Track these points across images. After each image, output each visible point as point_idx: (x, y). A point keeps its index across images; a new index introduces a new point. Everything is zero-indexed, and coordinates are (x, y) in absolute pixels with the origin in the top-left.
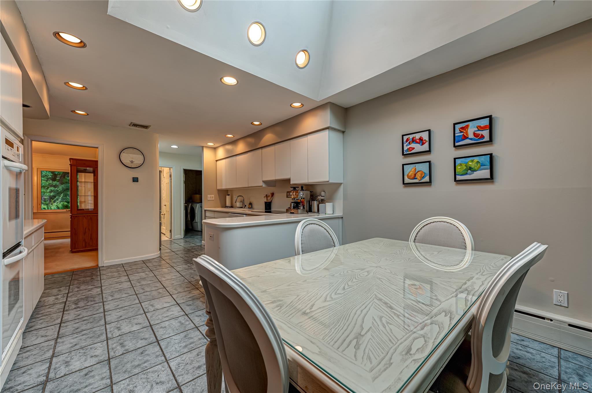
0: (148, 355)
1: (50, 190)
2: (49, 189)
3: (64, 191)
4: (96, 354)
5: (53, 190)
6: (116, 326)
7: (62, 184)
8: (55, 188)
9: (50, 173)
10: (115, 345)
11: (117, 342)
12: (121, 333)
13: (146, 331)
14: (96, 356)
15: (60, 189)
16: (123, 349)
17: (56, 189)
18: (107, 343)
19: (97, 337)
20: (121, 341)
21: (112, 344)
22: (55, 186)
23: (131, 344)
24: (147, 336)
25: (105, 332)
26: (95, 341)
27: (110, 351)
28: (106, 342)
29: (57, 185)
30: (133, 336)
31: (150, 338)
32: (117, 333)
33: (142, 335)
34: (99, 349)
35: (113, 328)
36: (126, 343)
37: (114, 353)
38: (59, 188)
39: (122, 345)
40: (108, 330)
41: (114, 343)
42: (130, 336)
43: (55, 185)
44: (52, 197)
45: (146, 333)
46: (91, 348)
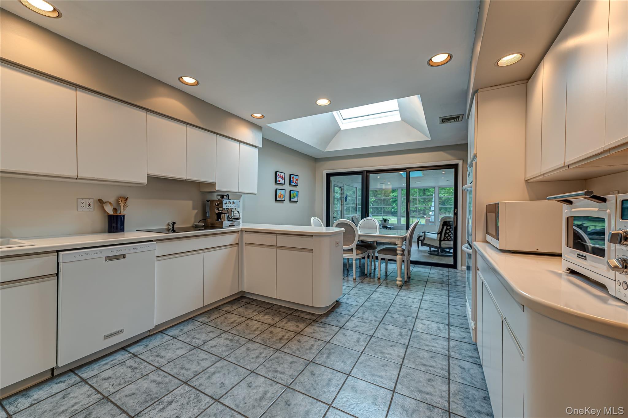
0: (397, 309)
4: (422, 325)
6: (401, 338)
10: (410, 324)
11: (407, 325)
12: (401, 329)
13: (387, 321)
14: (422, 323)
16: (407, 319)
18: (413, 328)
19: (418, 337)
20: (405, 324)
21: (411, 325)
23: (401, 319)
24: (390, 317)
25: (411, 338)
26: (420, 334)
27: (414, 322)
28: (414, 330)
30: (396, 322)
31: (389, 316)
32: (404, 331)
33: (391, 320)
34: (419, 327)
35: (405, 337)
36: (403, 321)
37: (412, 320)
39: (406, 321)
40: (409, 337)
41: (409, 325)
42: (398, 324)
45: (388, 320)
46: (424, 330)
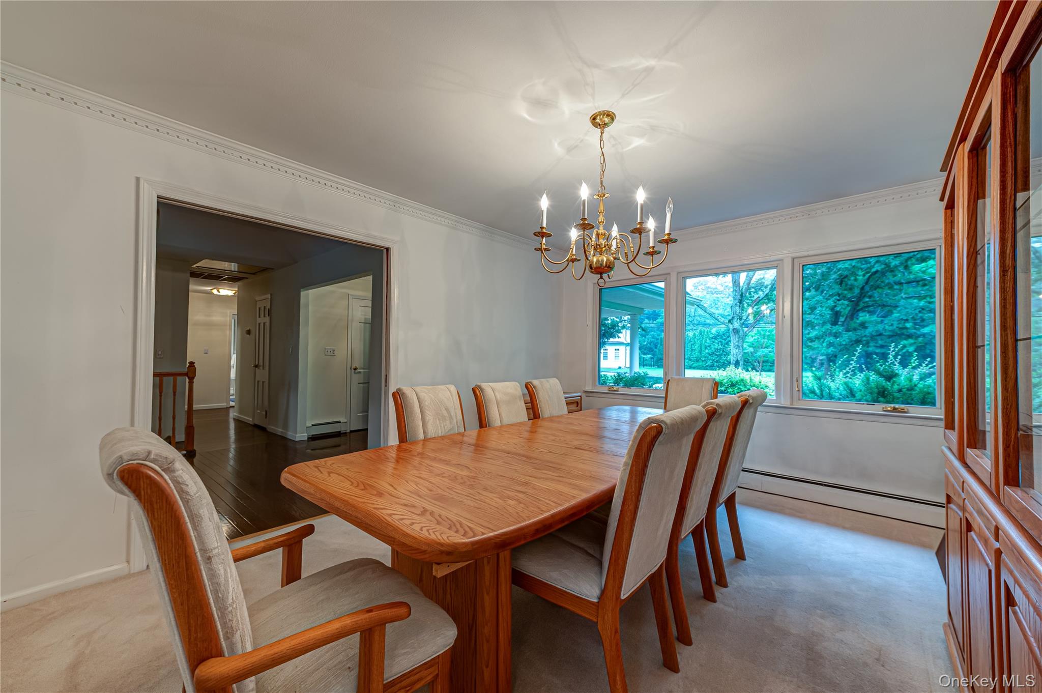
1: (828, 343)
2: (826, 340)
3: (852, 345)
5: (831, 341)
7: (848, 330)
8: (836, 339)
9: (828, 309)
15: (844, 341)
17: (838, 339)
22: (836, 335)
29: (840, 332)
38: (844, 339)
43: (836, 333)
44: (831, 357)
